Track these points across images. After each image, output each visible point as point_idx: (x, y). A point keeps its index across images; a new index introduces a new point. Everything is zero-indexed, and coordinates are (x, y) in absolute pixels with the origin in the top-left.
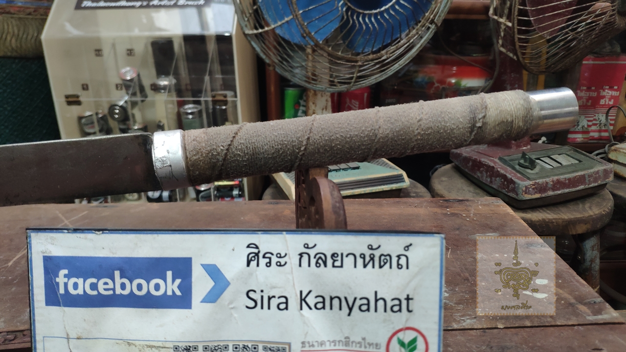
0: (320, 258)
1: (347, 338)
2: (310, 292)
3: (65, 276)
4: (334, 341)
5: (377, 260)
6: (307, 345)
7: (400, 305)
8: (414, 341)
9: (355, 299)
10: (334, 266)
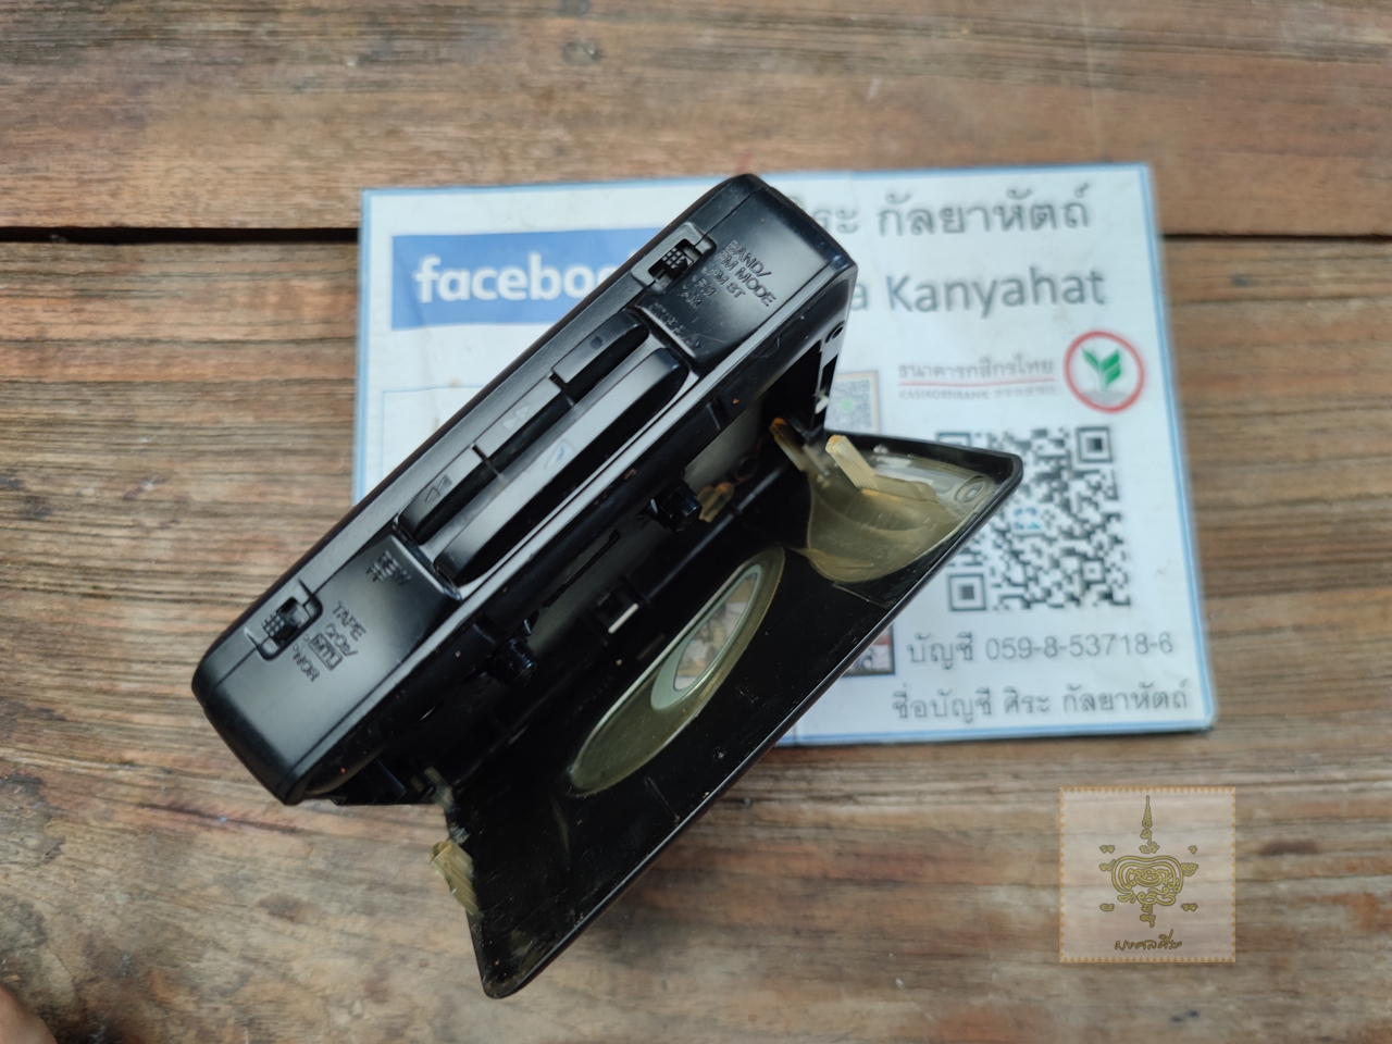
0: (920, 219)
1: (987, 360)
2: (905, 280)
3: (436, 268)
4: (960, 370)
5: (1026, 215)
6: (910, 373)
7: (1081, 288)
8: (1114, 359)
9: (994, 284)
10: (947, 230)
